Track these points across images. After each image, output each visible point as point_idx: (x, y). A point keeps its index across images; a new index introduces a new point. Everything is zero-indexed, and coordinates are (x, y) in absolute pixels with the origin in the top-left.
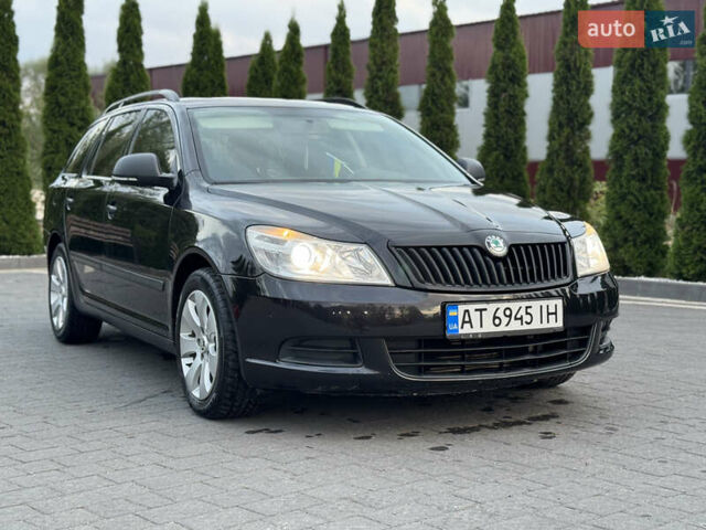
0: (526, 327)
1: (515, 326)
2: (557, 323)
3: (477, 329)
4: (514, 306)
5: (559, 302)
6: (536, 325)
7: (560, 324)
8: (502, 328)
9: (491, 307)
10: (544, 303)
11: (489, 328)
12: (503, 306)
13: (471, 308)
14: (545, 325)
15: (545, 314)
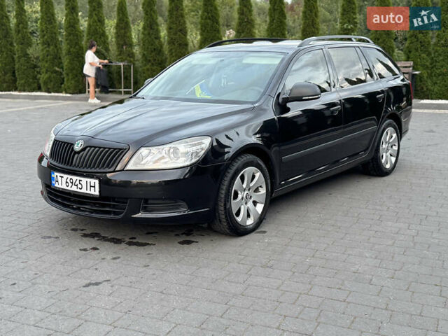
0: (79, 190)
1: (74, 189)
2: (95, 192)
3: (60, 186)
4: (75, 178)
5: (97, 181)
6: (84, 191)
7: (97, 193)
8: (69, 188)
9: (65, 176)
10: (89, 180)
11: (64, 187)
12: (70, 177)
13: (59, 174)
14: (88, 192)
15: (89, 186)
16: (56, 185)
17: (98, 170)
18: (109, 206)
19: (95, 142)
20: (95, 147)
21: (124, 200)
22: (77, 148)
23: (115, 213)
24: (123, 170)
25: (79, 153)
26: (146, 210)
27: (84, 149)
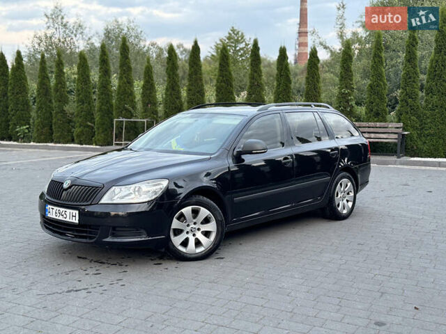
0: (64, 219)
1: (61, 218)
2: (76, 221)
3: (51, 216)
4: (62, 209)
5: (77, 212)
6: (67, 220)
7: (77, 222)
8: (57, 218)
9: (55, 208)
10: (71, 211)
11: (54, 217)
12: (58, 208)
13: (51, 207)
14: (71, 220)
15: (71, 216)
16: (49, 215)
17: (78, 203)
18: (86, 232)
19: (78, 182)
20: (79, 186)
21: (97, 227)
22: (65, 186)
23: (91, 238)
24: (97, 204)
25: (66, 190)
26: (114, 235)
27: (70, 187)
